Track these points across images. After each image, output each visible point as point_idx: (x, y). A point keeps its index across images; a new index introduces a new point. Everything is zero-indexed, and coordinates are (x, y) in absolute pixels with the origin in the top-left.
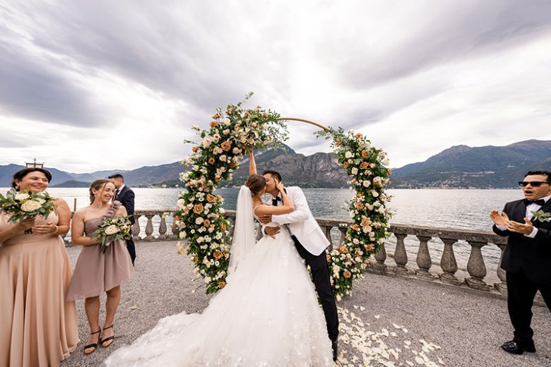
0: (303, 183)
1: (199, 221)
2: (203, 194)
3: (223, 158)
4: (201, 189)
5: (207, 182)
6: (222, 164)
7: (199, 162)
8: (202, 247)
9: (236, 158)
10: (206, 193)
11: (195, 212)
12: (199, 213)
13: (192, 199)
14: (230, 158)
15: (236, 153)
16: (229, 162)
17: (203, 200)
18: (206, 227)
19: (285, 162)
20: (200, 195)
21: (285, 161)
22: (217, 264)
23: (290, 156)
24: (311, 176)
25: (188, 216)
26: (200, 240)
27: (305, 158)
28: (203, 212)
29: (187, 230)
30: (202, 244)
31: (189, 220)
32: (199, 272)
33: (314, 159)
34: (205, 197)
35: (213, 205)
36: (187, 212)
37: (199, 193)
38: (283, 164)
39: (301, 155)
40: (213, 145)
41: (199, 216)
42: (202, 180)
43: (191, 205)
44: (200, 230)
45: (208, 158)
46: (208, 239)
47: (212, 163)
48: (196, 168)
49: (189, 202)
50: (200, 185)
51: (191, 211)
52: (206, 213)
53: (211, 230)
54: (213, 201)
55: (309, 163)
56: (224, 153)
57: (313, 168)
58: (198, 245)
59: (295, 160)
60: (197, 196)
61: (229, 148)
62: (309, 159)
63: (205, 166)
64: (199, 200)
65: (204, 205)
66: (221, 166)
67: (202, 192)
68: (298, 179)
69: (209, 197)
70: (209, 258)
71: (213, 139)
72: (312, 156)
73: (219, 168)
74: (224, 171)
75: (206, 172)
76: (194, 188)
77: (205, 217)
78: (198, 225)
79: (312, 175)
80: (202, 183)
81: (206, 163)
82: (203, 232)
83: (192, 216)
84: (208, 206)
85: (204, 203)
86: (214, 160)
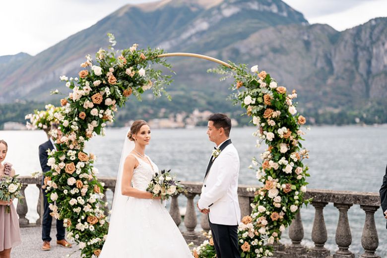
0: (330, 110)
1: (71, 181)
2: (75, 152)
3: (94, 112)
4: (71, 147)
5: (78, 139)
6: (94, 118)
7: (70, 117)
8: (75, 210)
9: (108, 112)
10: (77, 150)
11: (67, 171)
12: (71, 173)
13: (63, 158)
14: (102, 111)
15: (109, 105)
16: (101, 116)
17: (74, 158)
18: (79, 189)
19: (275, 50)
20: (72, 154)
21: (277, 44)
22: (92, 229)
23: (289, 32)
24: (354, 88)
25: (59, 177)
26: (73, 202)
27: (335, 37)
28: (75, 171)
29: (59, 192)
30: (75, 206)
31: (60, 180)
32: (74, 236)
33: (365, 36)
34: (76, 155)
35: (85, 165)
36: (59, 172)
37: (70, 151)
38: (271, 55)
39: (324, 28)
40: (83, 98)
41: (71, 176)
42: (73, 137)
43: (62, 165)
44: (73, 192)
45: (78, 112)
46: (81, 201)
47: (83, 118)
48: (66, 123)
49: (60, 161)
50: (70, 142)
51: (63, 171)
52: (78, 172)
53: (84, 191)
54: (85, 160)
55: (350, 50)
56: (95, 106)
57: (362, 65)
58: (71, 207)
59: (307, 44)
60: (68, 154)
61: (101, 101)
62: (347, 37)
63: (75, 121)
64: (71, 158)
65: (76, 164)
66: (92, 120)
67: (73, 150)
68: (316, 98)
69: (80, 154)
70: (83, 222)
71: (83, 92)
72: (359, 29)
73: (90, 123)
74: (97, 126)
75: (77, 128)
76: (65, 146)
77: (77, 178)
78: (70, 186)
79: (357, 87)
80: (73, 140)
81: (76, 119)
82: (76, 193)
83: (64, 176)
84: (80, 165)
85: (76, 162)
86: (85, 115)
